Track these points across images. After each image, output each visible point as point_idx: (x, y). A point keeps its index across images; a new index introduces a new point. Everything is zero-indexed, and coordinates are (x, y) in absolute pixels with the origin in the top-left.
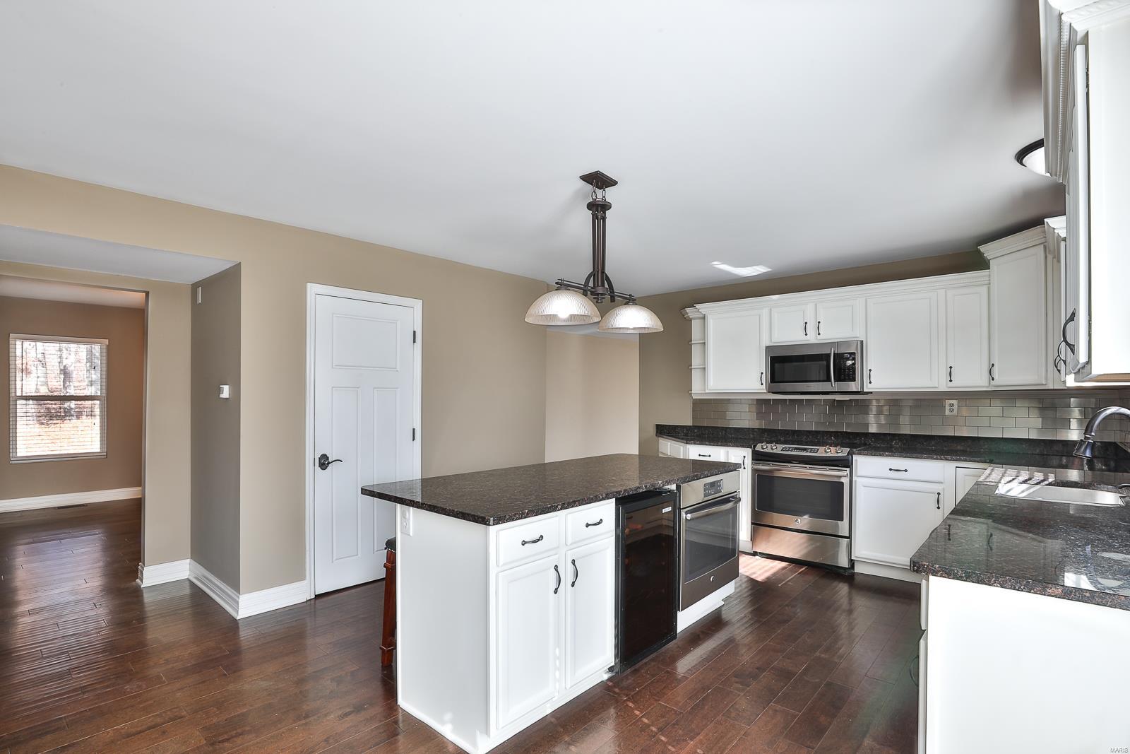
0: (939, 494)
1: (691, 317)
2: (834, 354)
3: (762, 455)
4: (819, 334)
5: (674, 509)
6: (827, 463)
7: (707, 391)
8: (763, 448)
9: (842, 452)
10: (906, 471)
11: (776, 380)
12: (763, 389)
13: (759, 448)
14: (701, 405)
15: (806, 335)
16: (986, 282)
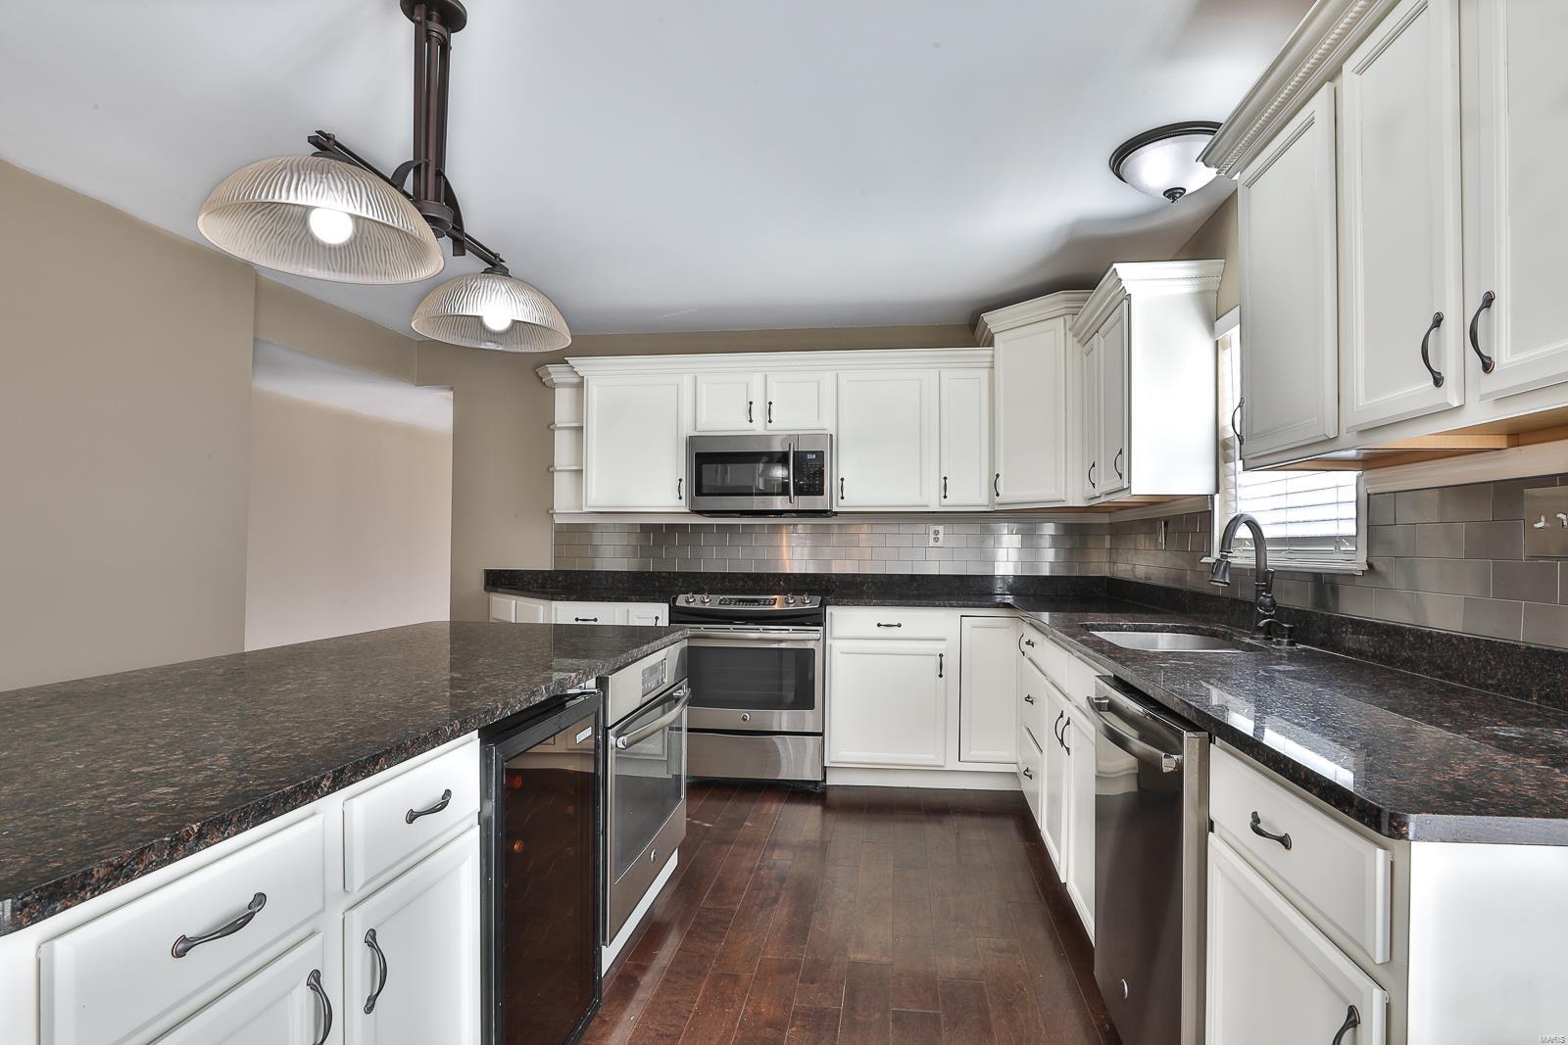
0: (941, 655)
1: (555, 381)
2: (794, 452)
3: (686, 614)
4: (770, 421)
5: (596, 732)
6: (792, 620)
7: (585, 510)
8: (688, 602)
9: (809, 603)
10: (899, 625)
11: (704, 491)
12: (682, 506)
13: (681, 601)
14: (573, 534)
15: (751, 421)
16: (988, 365)
